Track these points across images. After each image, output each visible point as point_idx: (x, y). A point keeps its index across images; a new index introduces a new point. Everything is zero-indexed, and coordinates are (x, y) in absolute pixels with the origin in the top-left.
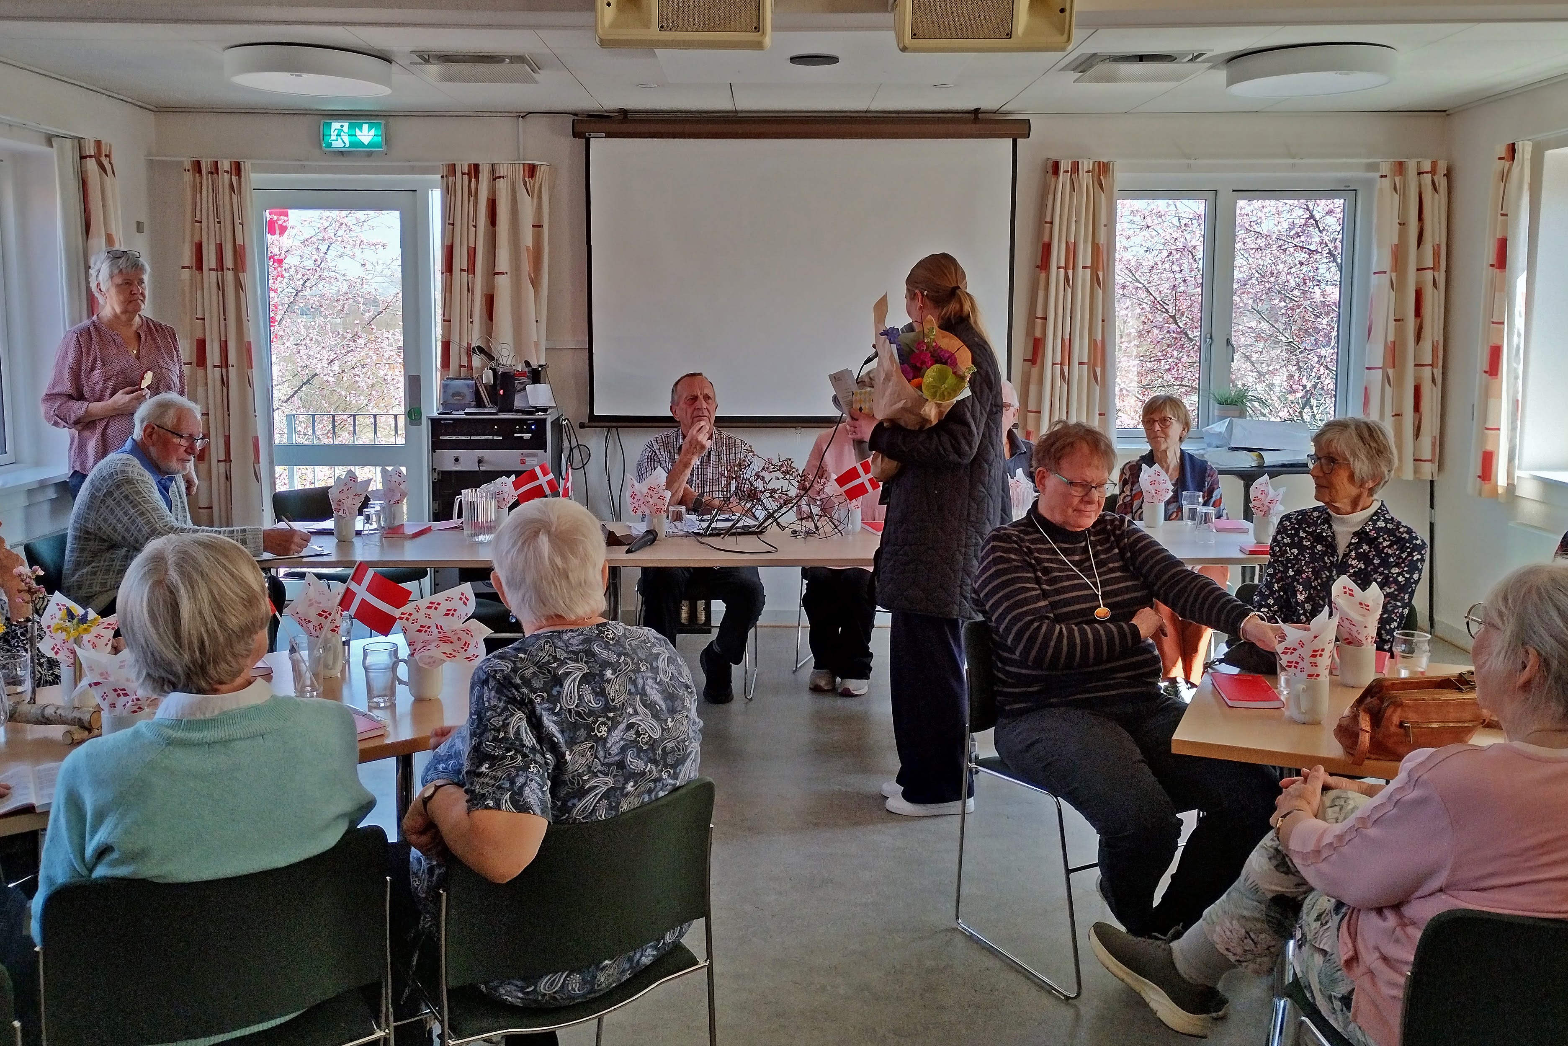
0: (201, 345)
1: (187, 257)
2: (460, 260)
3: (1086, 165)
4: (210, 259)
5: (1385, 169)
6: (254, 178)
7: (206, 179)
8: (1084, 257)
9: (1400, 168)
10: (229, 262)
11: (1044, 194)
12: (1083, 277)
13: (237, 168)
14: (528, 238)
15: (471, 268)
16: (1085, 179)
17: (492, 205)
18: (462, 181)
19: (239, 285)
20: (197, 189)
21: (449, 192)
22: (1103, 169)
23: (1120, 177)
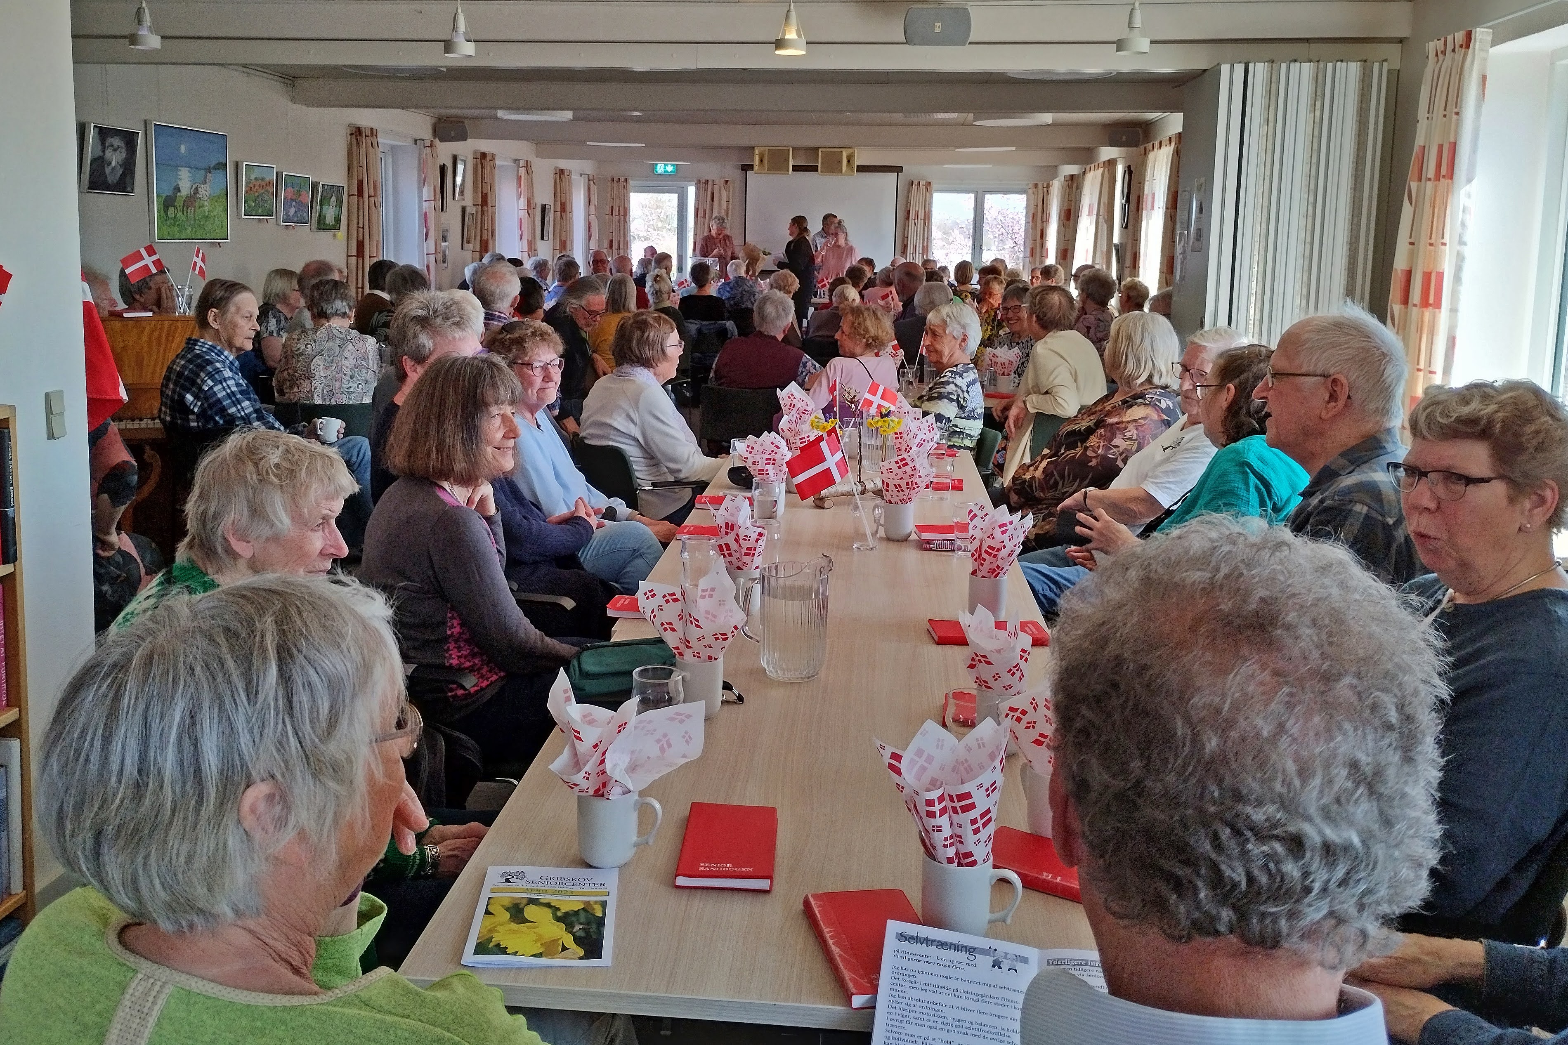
0: (611, 241)
1: (608, 211)
2: (701, 213)
3: (923, 183)
4: (616, 212)
5: (1031, 186)
6: (631, 183)
7: (616, 184)
8: (921, 215)
9: (1036, 185)
10: (622, 213)
11: (909, 192)
12: (921, 222)
13: (626, 180)
14: (724, 206)
15: (704, 217)
16: (922, 188)
17: (713, 194)
18: (702, 185)
19: (625, 221)
20: (612, 188)
21: (698, 189)
22: (929, 184)
23: (934, 186)
